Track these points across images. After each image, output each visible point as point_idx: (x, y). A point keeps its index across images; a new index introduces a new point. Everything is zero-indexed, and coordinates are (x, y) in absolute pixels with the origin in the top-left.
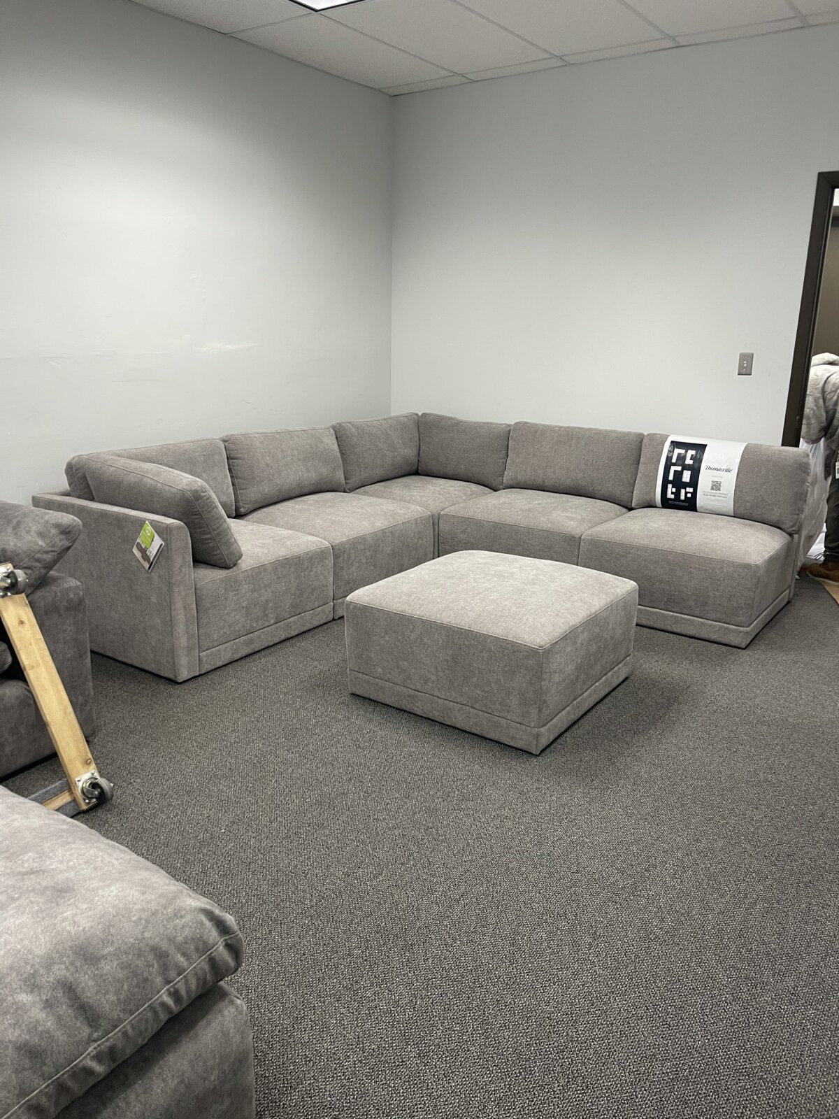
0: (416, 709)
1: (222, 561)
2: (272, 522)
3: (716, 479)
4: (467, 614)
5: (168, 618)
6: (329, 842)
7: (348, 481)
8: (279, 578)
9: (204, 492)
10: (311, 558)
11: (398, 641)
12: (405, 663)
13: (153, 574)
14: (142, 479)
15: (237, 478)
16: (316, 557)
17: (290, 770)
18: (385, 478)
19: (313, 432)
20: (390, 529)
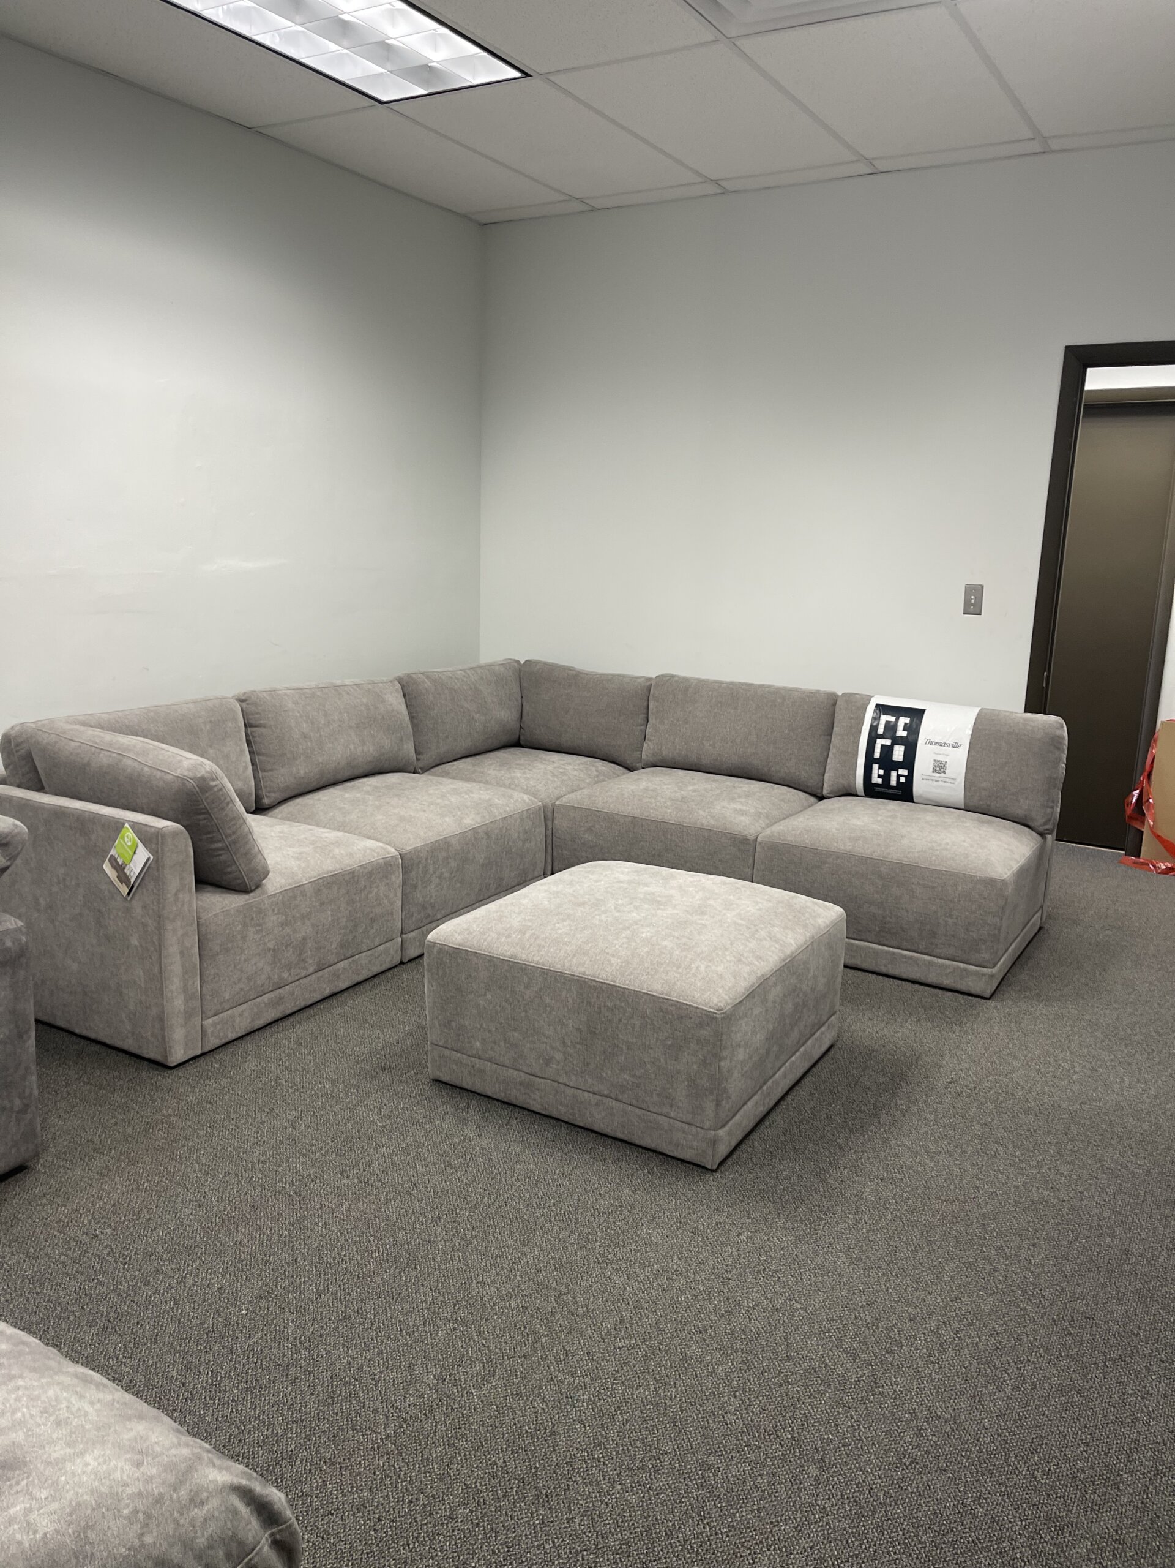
0: (532, 1102)
1: (239, 881)
2: (310, 819)
3: (939, 758)
4: (609, 961)
5: (156, 969)
6: (411, 1324)
7: (420, 757)
8: (322, 904)
9: (213, 780)
10: (371, 873)
11: (506, 1001)
12: (516, 1034)
13: (134, 902)
14: (120, 761)
15: (259, 754)
16: (379, 871)
17: (345, 1206)
18: (473, 753)
19: (370, 686)
20: (484, 828)
